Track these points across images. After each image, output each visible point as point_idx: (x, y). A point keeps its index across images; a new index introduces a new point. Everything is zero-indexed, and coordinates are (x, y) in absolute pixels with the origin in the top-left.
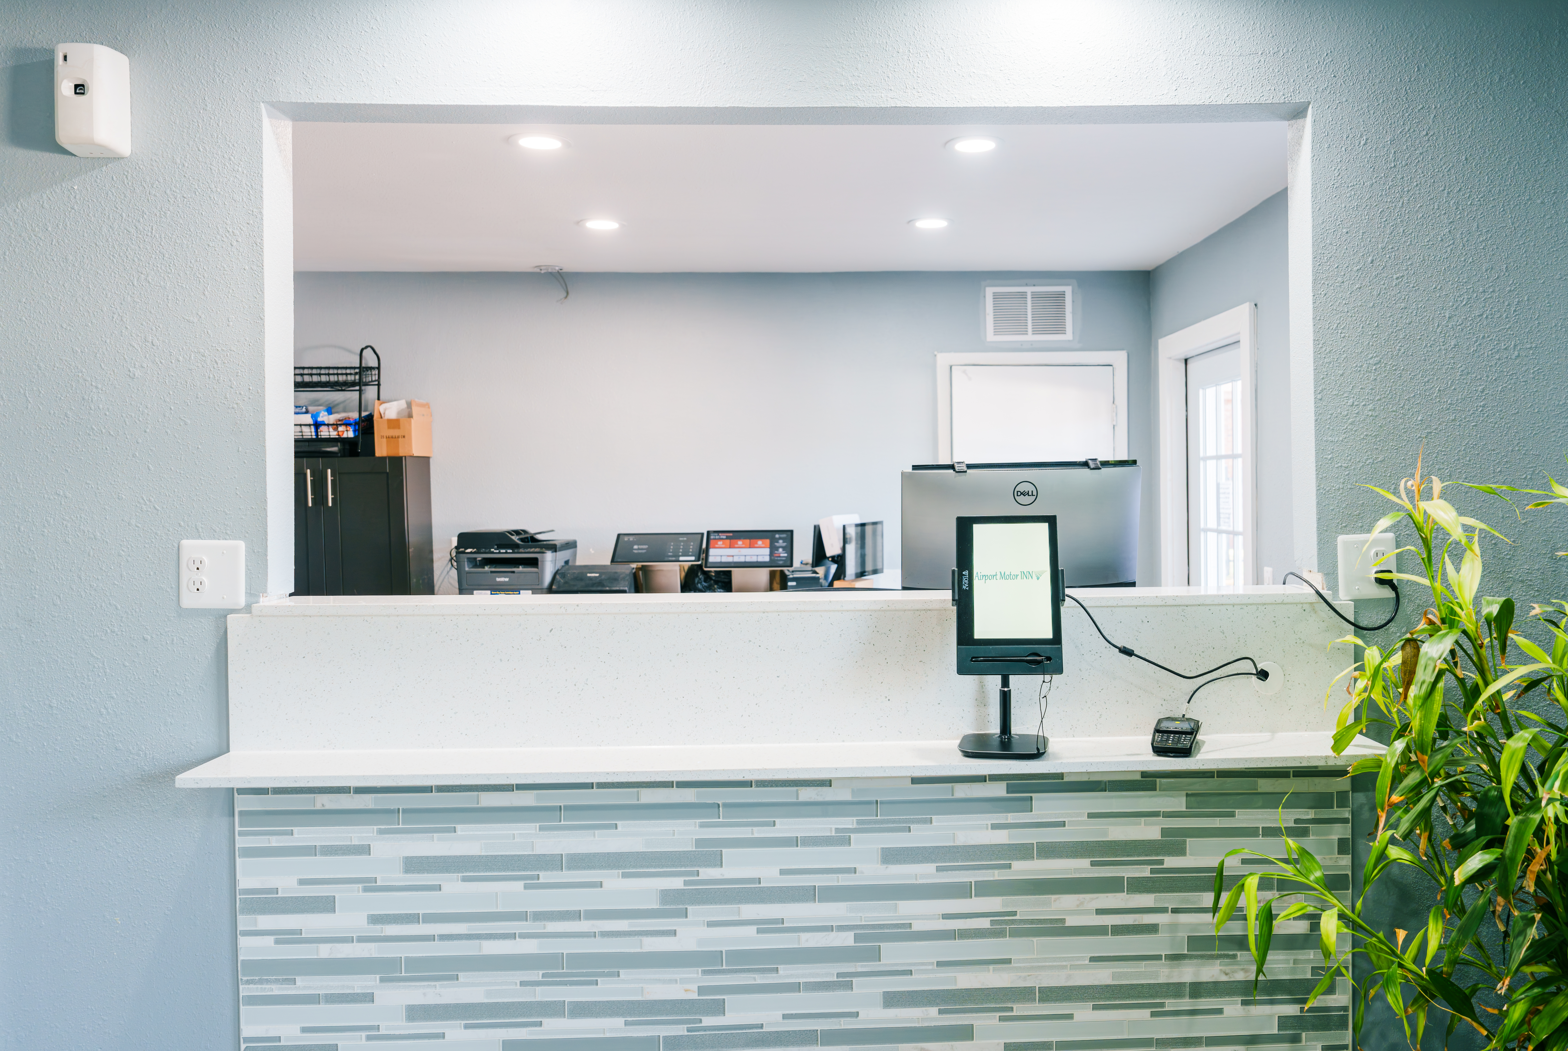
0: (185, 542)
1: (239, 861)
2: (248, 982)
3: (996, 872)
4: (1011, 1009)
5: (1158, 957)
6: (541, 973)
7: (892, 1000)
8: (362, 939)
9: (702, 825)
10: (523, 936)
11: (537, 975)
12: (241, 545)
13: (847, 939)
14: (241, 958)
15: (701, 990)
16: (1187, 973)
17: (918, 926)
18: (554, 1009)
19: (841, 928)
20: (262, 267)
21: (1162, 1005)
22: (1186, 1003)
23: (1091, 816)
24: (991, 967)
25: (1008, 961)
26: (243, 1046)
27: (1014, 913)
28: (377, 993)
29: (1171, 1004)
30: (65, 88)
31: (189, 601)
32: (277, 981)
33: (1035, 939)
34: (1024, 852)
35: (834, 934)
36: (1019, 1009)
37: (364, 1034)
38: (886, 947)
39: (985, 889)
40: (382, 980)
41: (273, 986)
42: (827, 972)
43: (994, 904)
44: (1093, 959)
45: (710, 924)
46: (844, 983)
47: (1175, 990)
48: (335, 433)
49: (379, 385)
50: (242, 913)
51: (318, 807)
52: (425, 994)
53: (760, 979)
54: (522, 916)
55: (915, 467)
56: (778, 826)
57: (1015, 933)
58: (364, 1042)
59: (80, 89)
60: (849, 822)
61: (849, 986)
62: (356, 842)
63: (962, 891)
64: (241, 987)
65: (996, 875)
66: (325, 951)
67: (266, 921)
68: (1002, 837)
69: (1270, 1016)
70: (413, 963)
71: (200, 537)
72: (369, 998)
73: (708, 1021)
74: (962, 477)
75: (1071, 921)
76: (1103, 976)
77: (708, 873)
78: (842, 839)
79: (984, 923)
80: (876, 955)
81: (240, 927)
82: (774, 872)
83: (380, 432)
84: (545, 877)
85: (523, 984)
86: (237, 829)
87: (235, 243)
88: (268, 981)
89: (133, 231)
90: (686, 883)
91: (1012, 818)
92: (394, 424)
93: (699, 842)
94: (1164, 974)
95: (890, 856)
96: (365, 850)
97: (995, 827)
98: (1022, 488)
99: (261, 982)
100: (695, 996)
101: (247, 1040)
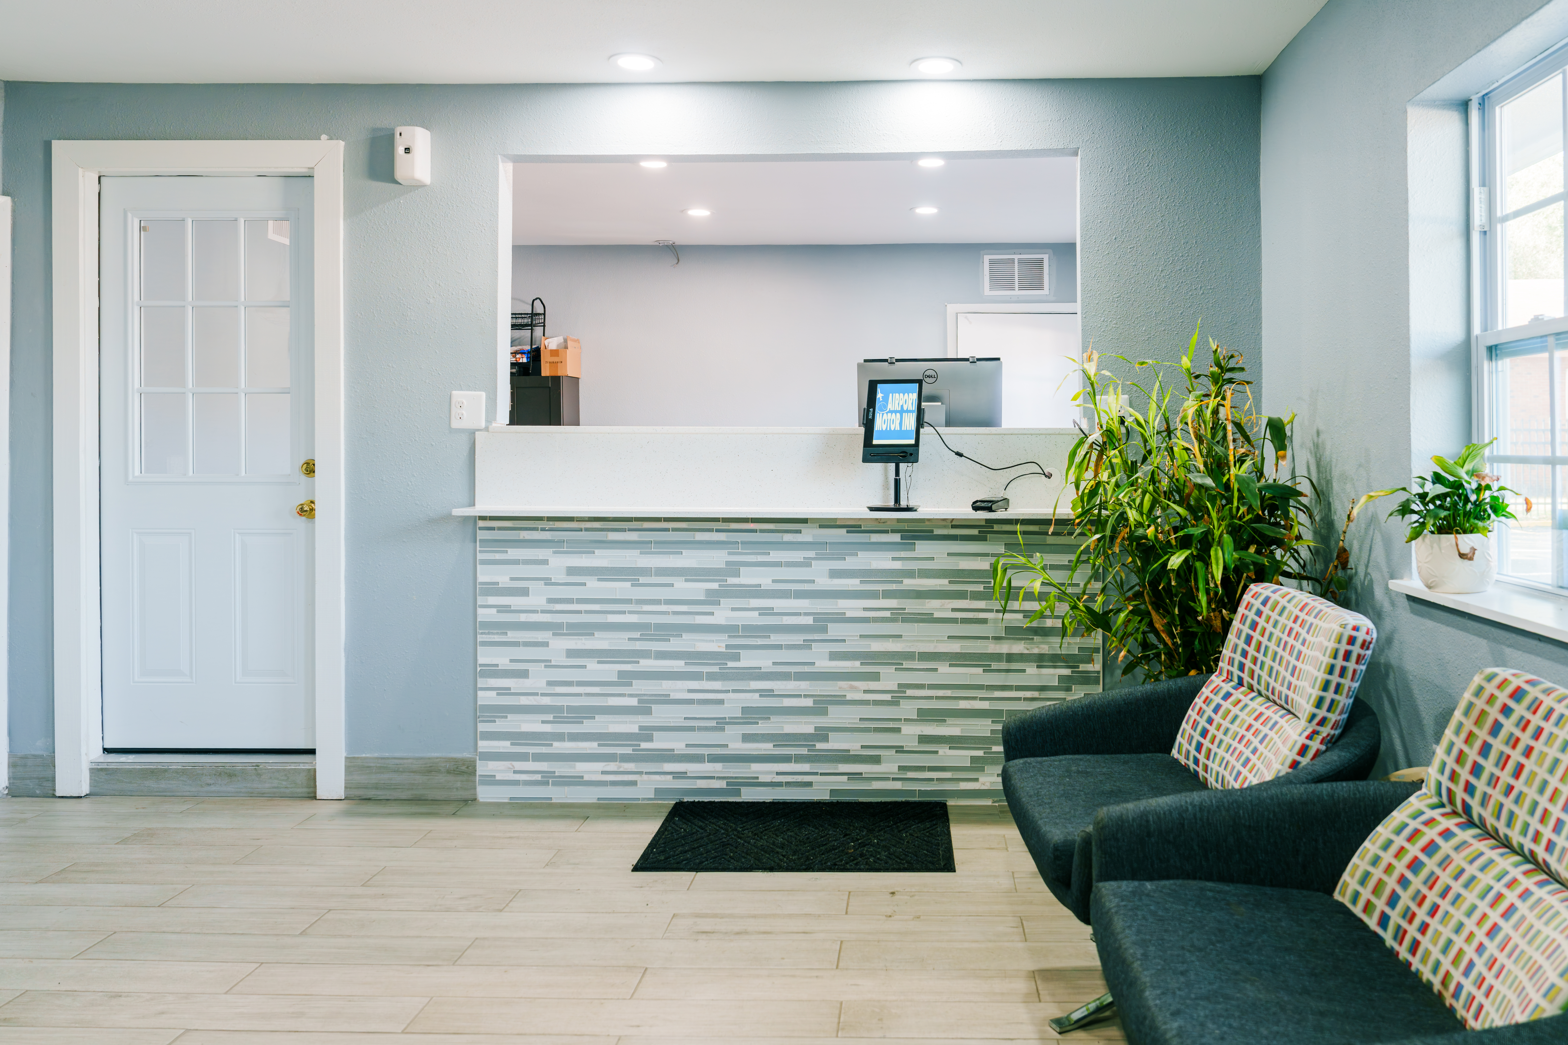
0: (454, 392)
1: (478, 566)
2: (482, 633)
3: (894, 585)
4: (902, 664)
5: (987, 638)
6: (639, 633)
7: (834, 656)
8: (543, 612)
9: (729, 554)
10: (630, 612)
11: (637, 635)
12: (483, 394)
13: (809, 620)
14: (478, 620)
15: (727, 646)
16: (1004, 648)
17: (849, 614)
18: (646, 654)
19: (806, 614)
20: (497, 244)
21: (990, 666)
22: (1004, 665)
23: (949, 554)
24: (891, 639)
25: (900, 636)
26: (479, 669)
27: (905, 609)
28: (551, 642)
29: (995, 665)
30: (400, 150)
31: (455, 424)
32: (497, 633)
33: (916, 624)
34: (910, 574)
35: (801, 618)
36: (906, 664)
37: (543, 664)
38: (830, 626)
39: (887, 595)
40: (554, 634)
41: (495, 636)
42: (798, 639)
43: (893, 603)
44: (949, 637)
45: (733, 609)
46: (807, 645)
47: (998, 657)
48: (514, 359)
49: (544, 326)
50: (480, 595)
51: (521, 538)
52: (576, 643)
53: (760, 642)
54: (629, 601)
55: (866, 361)
56: (771, 555)
57: (904, 620)
58: (543, 668)
59: (407, 150)
60: (811, 554)
61: (810, 647)
62: (541, 558)
63: (874, 595)
64: (478, 636)
65: (894, 587)
66: (523, 618)
67: (492, 600)
68: (898, 565)
69: (1054, 675)
70: (570, 626)
71: (462, 390)
72: (546, 644)
73: (731, 664)
74: (892, 366)
75: (937, 615)
76: (955, 647)
77: (731, 580)
78: (806, 563)
79: (887, 614)
80: (825, 630)
81: (479, 603)
82: (769, 581)
83: (545, 358)
84: (642, 580)
85: (629, 639)
86: (478, 549)
87: (483, 231)
88: (493, 634)
89: (430, 224)
90: (720, 586)
91: (903, 554)
92: (554, 353)
93: (728, 563)
94: (992, 648)
95: (835, 574)
96: (545, 562)
97: (894, 559)
98: (927, 373)
99: (489, 633)
100: (724, 650)
101: (481, 665)
